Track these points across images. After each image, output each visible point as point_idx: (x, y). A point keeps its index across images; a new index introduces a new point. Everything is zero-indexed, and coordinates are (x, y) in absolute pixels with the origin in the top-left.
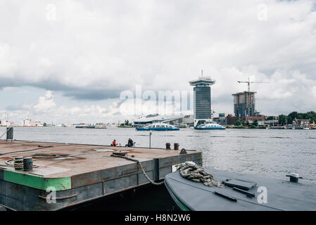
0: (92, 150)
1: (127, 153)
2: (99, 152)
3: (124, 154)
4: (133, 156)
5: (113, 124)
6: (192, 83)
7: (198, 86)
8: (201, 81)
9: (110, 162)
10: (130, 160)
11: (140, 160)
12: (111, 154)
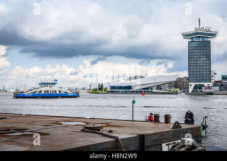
0: (57, 123)
1: (102, 127)
2: (66, 126)
3: (98, 129)
4: (110, 131)
5: (83, 89)
6: (186, 36)
7: (195, 39)
8: (197, 33)
9: (81, 139)
10: (107, 136)
11: (121, 137)
12: (82, 128)
